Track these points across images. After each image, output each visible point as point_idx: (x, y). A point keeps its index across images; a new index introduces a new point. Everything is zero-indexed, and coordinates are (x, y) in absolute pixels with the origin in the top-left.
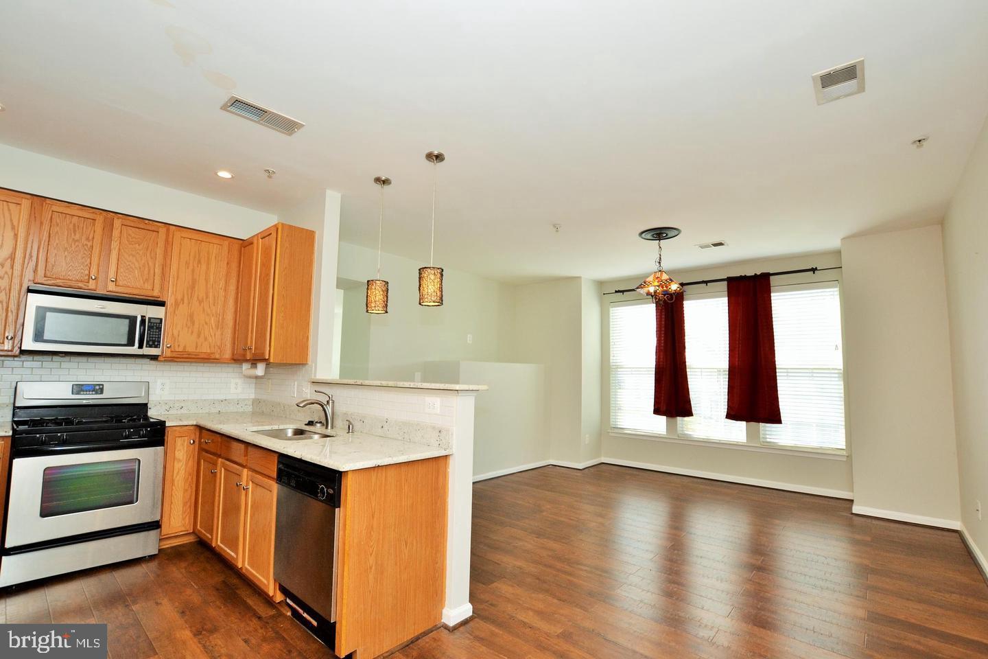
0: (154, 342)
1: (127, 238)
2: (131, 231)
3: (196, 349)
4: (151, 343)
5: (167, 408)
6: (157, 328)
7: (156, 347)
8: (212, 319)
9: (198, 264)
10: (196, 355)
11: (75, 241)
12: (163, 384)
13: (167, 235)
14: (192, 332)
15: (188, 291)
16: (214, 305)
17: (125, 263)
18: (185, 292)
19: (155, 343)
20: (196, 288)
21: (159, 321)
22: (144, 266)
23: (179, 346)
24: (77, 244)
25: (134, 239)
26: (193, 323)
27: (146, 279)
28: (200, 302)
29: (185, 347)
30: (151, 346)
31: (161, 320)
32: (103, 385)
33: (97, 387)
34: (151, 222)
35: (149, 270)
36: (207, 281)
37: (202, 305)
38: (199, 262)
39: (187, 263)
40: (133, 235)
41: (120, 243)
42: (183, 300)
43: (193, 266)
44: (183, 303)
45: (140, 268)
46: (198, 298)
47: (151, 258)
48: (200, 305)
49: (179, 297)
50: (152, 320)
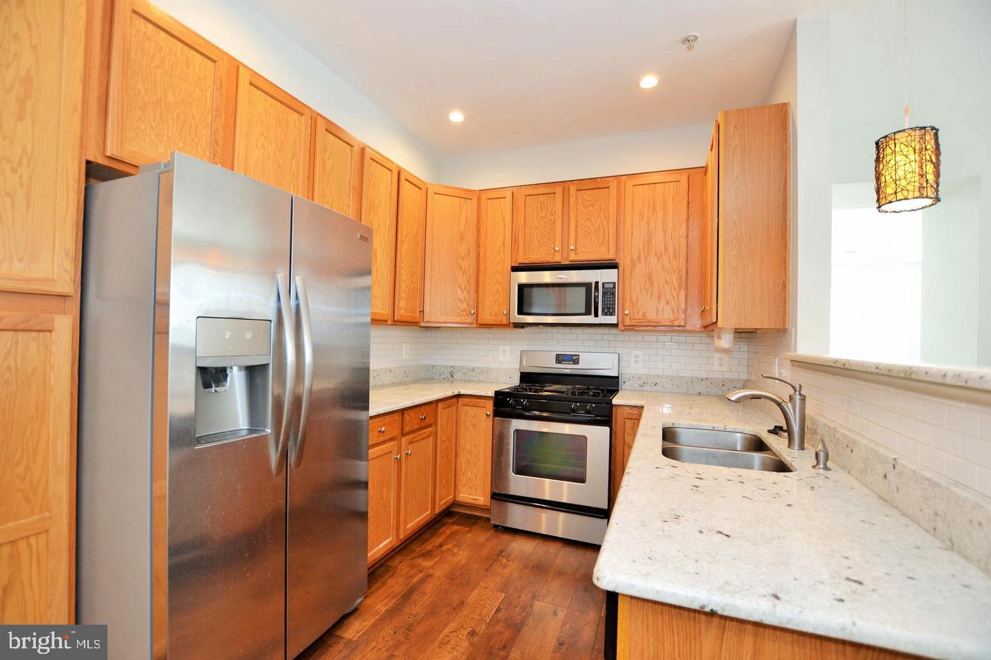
0: (609, 309)
1: (582, 203)
2: (585, 194)
3: (657, 316)
4: (606, 311)
5: (641, 383)
6: (611, 294)
7: (611, 314)
8: (674, 276)
9: (653, 213)
10: (656, 323)
11: (542, 218)
12: (637, 357)
13: (618, 188)
14: (652, 295)
15: (644, 246)
16: (675, 259)
17: (582, 229)
18: (641, 248)
19: (609, 311)
20: (654, 241)
21: (612, 286)
22: (599, 228)
23: (638, 313)
24: (544, 220)
25: (588, 203)
26: (652, 284)
27: (602, 242)
28: (659, 257)
29: (644, 314)
30: (606, 314)
31: (614, 283)
32: (578, 355)
33: (574, 358)
34: (602, 179)
35: (604, 232)
36: (664, 231)
37: (661, 261)
38: (655, 209)
39: (641, 214)
40: (587, 198)
41: (577, 209)
42: (639, 258)
43: (648, 216)
44: (640, 263)
45: (596, 231)
46: (655, 253)
47: (605, 218)
48: (658, 260)
49: (635, 257)
50: (606, 286)
